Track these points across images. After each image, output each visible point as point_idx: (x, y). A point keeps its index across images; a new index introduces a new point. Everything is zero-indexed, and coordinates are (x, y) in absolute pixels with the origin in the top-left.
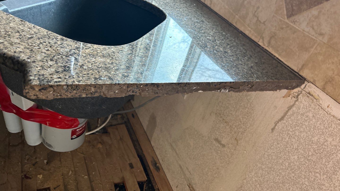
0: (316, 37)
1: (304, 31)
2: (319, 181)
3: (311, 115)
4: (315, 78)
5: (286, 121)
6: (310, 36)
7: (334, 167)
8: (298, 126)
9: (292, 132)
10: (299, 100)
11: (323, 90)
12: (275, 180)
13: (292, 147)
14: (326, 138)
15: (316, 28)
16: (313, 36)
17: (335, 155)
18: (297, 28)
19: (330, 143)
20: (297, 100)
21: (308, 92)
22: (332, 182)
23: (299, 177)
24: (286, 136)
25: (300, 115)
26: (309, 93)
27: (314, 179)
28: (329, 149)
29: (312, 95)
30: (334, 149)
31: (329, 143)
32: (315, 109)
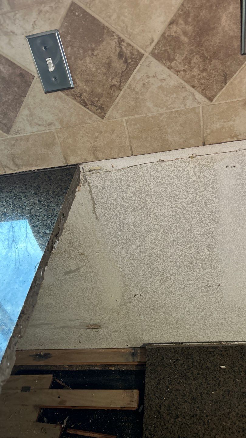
0: (48, 130)
1: (33, 132)
2: (160, 213)
3: (109, 183)
4: (83, 158)
5: (99, 203)
6: (43, 132)
7: (157, 196)
8: (110, 198)
9: (110, 205)
10: (90, 181)
11: (98, 159)
12: (137, 245)
13: (122, 214)
14: (134, 186)
15: (40, 123)
16: (45, 130)
17: (150, 190)
18: (25, 134)
19: (140, 186)
20: (89, 183)
21: (89, 170)
22: (166, 206)
23: (147, 225)
24: (110, 212)
25: (102, 190)
26: (91, 170)
27: (156, 216)
28: (143, 190)
29: (94, 170)
30: (145, 187)
31: (138, 187)
32: (106, 177)
